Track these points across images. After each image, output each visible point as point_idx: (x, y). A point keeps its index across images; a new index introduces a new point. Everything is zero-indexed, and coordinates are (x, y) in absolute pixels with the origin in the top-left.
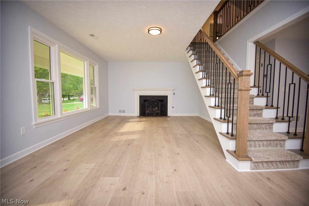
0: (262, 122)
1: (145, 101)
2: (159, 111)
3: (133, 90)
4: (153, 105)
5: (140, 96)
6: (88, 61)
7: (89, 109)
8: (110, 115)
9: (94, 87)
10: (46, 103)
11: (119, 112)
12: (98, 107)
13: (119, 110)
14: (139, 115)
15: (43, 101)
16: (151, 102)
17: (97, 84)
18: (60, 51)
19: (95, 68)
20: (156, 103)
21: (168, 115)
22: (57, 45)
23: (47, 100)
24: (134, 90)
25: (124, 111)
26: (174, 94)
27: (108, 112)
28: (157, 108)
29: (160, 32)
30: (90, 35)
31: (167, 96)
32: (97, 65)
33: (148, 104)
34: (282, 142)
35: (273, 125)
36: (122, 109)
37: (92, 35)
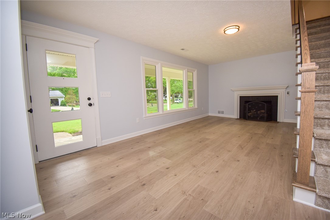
1: (246, 102)
2: (265, 115)
3: (232, 90)
4: (257, 107)
5: (240, 96)
6: (186, 69)
7: (187, 109)
8: (209, 115)
9: (192, 90)
10: (178, 103)
11: (218, 113)
12: (196, 107)
13: (218, 111)
14: (239, 118)
15: (175, 101)
16: (254, 104)
17: (195, 88)
18: (162, 66)
19: (194, 73)
20: (260, 105)
21: (278, 121)
22: (159, 64)
24: (234, 91)
25: (223, 113)
26: (288, 94)
27: (208, 112)
28: (263, 111)
29: (238, 30)
30: (181, 49)
31: (277, 96)
32: (196, 71)
33: (250, 106)
36: (221, 110)
37: (183, 49)
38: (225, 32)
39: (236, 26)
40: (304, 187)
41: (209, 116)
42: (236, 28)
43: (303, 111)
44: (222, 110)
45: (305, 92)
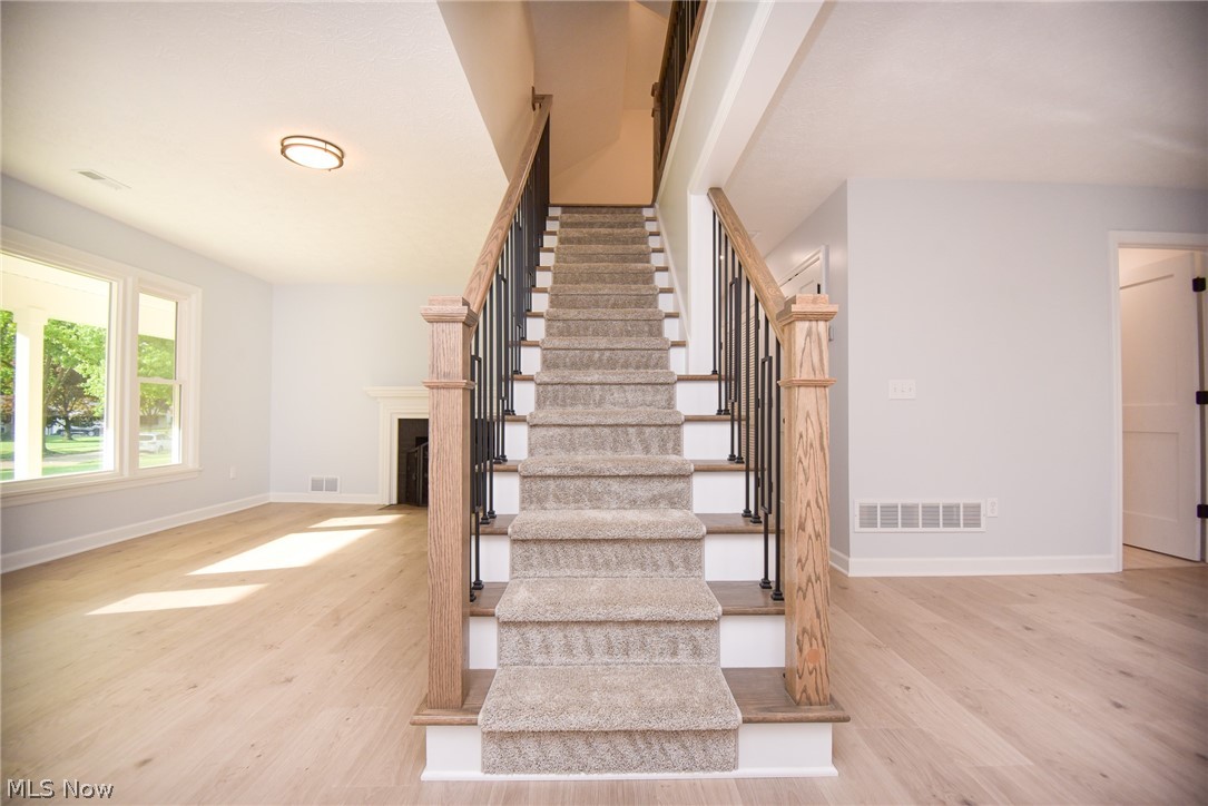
0: (640, 534)
1: (420, 441)
3: (369, 395)
5: (400, 420)
6: (130, 280)
7: (126, 474)
8: (272, 500)
11: (312, 490)
12: (192, 465)
13: (313, 481)
14: (395, 501)
17: (187, 372)
19: (185, 304)
23: (151, 438)
24: (375, 398)
25: (332, 486)
32: (193, 296)
34: (698, 632)
35: (701, 548)
36: (323, 476)
37: (91, 175)
38: (288, 152)
39: (326, 142)
40: (445, 718)
41: (270, 503)
42: (326, 150)
43: (436, 451)
44: (330, 476)
45: (438, 388)
